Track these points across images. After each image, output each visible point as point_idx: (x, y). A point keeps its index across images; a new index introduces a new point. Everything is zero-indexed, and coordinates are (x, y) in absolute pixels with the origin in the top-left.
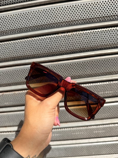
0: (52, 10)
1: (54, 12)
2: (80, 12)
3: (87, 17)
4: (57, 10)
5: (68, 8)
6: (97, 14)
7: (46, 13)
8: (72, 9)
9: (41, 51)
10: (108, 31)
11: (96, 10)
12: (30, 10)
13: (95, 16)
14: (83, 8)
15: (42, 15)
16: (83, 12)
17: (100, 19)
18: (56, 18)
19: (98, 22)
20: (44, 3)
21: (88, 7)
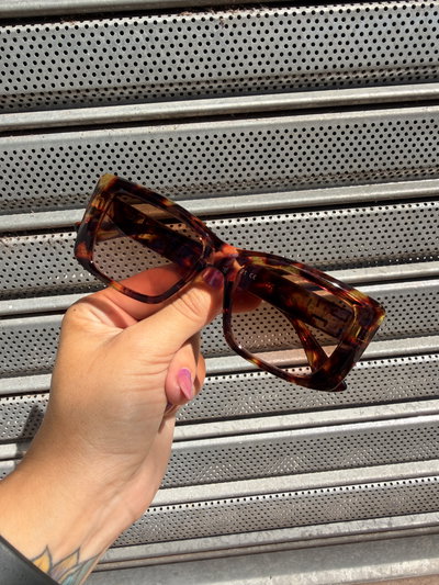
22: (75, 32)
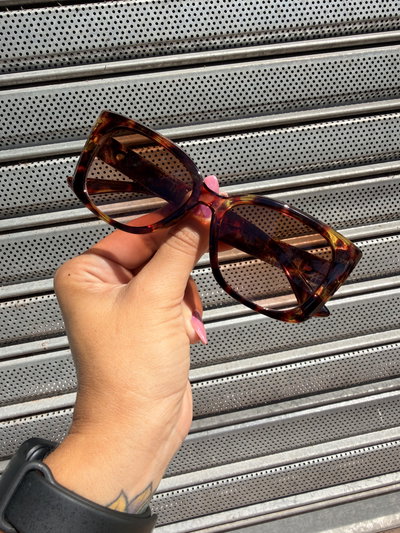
0: (77, 96)
1: (81, 100)
2: (147, 101)
3: (165, 112)
4: (91, 96)
5: (116, 92)
6: (186, 106)
7: (61, 103)
8: (127, 95)
9: (54, 195)
10: (217, 146)
11: (185, 96)
12: (19, 94)
13: (184, 111)
14: (152, 92)
15: (52, 108)
16: (154, 101)
17: (197, 116)
18: (87, 114)
19: (191, 124)
20: (55, 78)
21: (165, 90)
22: (41, 168)
